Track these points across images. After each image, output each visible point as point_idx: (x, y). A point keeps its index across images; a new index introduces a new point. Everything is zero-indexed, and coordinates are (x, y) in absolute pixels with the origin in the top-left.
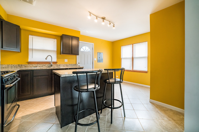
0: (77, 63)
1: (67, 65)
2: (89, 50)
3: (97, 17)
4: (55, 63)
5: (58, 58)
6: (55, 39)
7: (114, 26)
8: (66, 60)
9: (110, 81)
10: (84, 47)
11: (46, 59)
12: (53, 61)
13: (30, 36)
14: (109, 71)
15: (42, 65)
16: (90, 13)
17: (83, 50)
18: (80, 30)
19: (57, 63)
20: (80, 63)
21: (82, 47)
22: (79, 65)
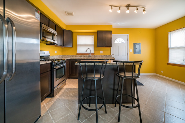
0: (111, 55)
1: (102, 56)
2: (124, 41)
3: (120, 7)
4: (93, 54)
5: (95, 50)
6: (93, 35)
7: (144, 10)
8: (101, 52)
9: (126, 75)
10: (118, 40)
11: (86, 51)
12: (91, 53)
13: (78, 36)
14: (125, 64)
15: (84, 56)
16: (111, 6)
17: (117, 42)
18: (112, 24)
19: (95, 55)
20: (114, 54)
21: (116, 39)
22: (113, 56)
